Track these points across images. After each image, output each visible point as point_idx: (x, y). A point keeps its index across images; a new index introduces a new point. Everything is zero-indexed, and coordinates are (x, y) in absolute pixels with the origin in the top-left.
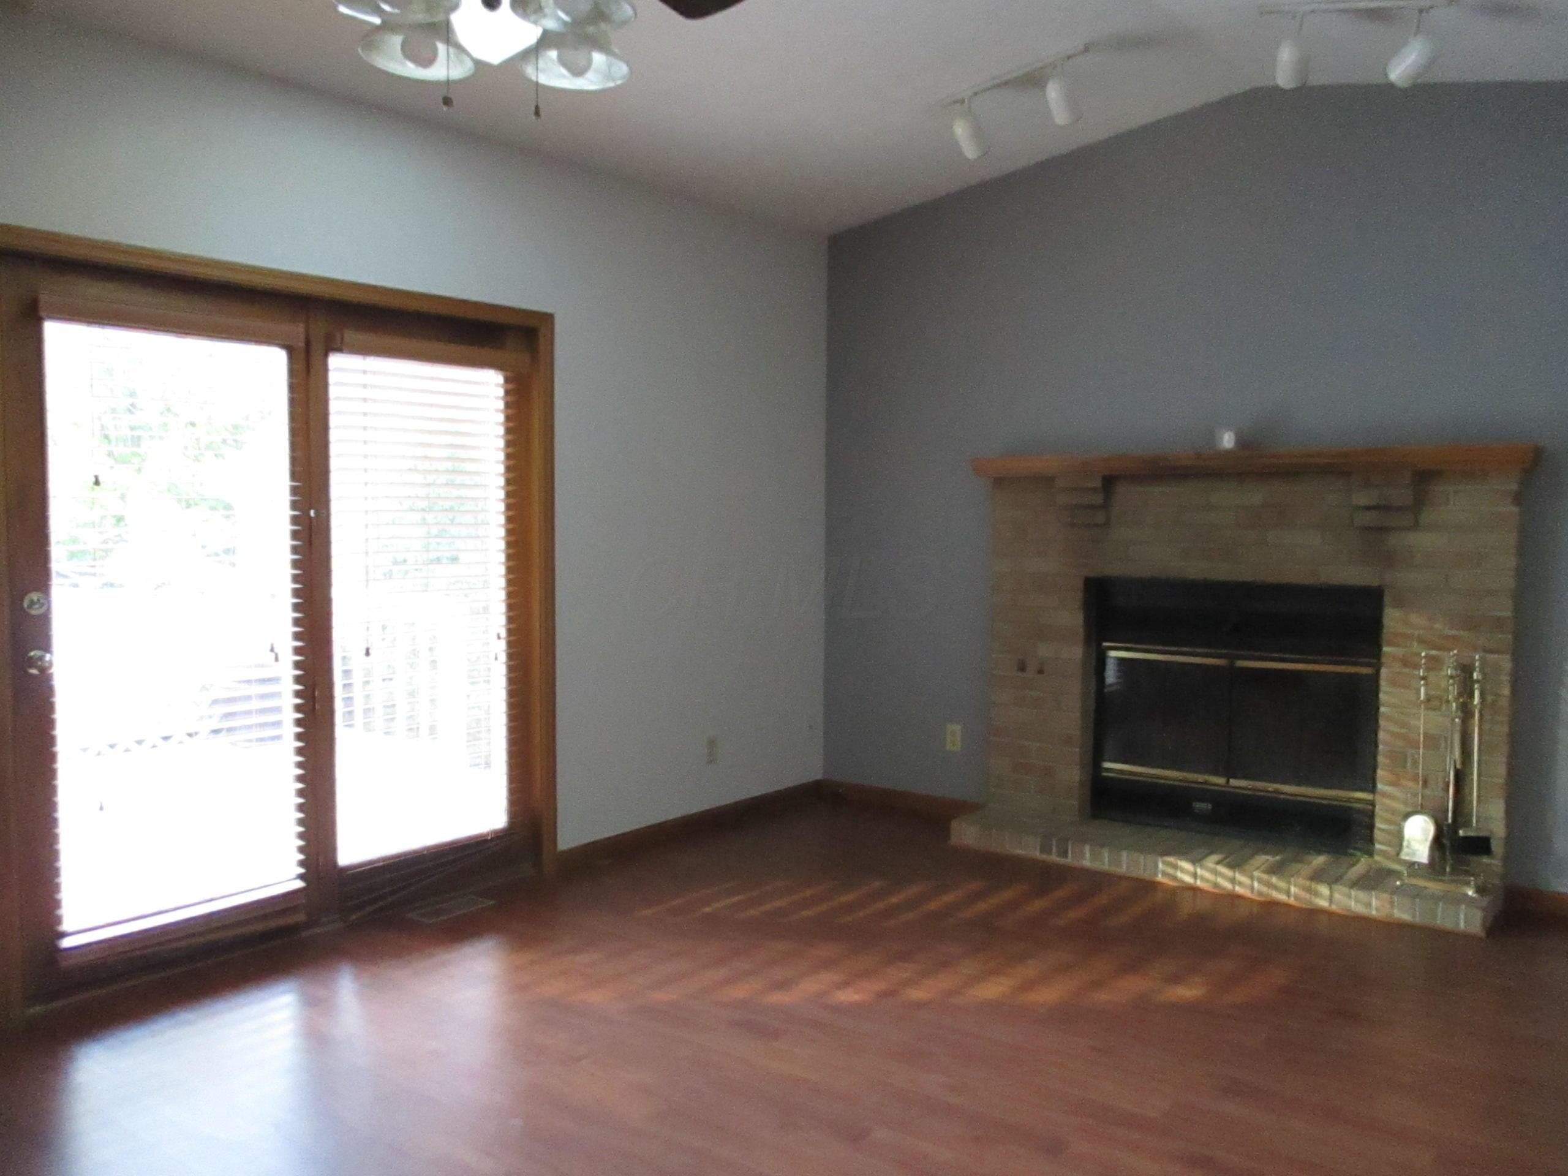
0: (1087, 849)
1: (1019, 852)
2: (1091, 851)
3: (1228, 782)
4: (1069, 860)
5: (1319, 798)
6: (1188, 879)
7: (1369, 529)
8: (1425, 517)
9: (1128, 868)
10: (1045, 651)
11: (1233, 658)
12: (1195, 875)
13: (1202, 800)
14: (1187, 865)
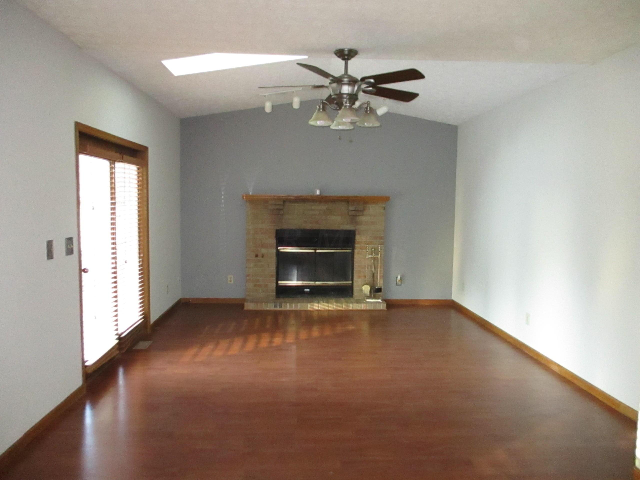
0: (288, 304)
1: (268, 309)
2: (290, 305)
3: (315, 283)
4: (283, 308)
5: (337, 284)
6: (317, 308)
7: (352, 215)
8: (365, 213)
9: (300, 307)
10: (264, 251)
11: (316, 250)
12: (318, 307)
13: (307, 288)
14: (316, 304)
